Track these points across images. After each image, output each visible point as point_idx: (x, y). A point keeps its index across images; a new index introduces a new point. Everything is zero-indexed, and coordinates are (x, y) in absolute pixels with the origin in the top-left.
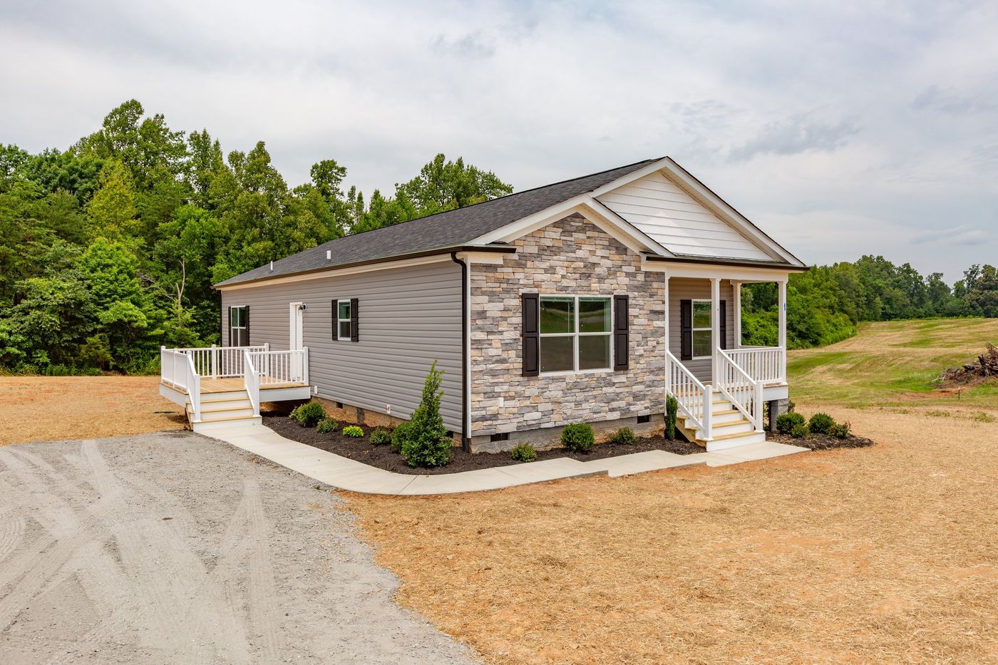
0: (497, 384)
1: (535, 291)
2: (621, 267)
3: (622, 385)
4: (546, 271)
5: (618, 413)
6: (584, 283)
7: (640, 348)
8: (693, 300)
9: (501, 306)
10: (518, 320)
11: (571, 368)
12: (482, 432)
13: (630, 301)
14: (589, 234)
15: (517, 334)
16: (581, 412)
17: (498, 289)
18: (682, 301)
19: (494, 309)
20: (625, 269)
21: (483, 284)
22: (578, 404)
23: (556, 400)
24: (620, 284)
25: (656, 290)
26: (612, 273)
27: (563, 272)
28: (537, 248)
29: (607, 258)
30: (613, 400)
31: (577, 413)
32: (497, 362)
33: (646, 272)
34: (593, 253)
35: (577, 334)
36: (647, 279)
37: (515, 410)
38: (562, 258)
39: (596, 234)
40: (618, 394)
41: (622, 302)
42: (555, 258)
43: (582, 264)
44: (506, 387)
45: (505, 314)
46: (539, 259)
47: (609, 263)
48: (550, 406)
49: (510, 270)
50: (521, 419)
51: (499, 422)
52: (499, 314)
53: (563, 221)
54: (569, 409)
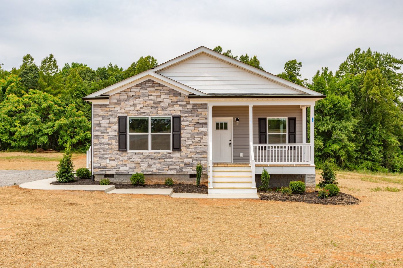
0: (106, 154)
1: (126, 115)
2: (177, 102)
3: (177, 158)
4: (131, 106)
5: (175, 171)
6: (153, 110)
7: (189, 141)
8: (268, 118)
9: (108, 121)
10: (117, 127)
11: (147, 149)
12: (101, 173)
13: (182, 119)
14: (156, 88)
15: (116, 133)
16: (152, 169)
17: (107, 115)
18: (259, 118)
19: (105, 123)
20: (179, 103)
21: (99, 113)
22: (150, 165)
23: (137, 162)
24: (177, 111)
25: (201, 113)
27: (142, 106)
28: (127, 96)
29: (168, 98)
30: (171, 165)
31: (149, 169)
32: (106, 144)
33: (193, 104)
34: (159, 97)
35: (150, 134)
36: (194, 107)
37: (115, 165)
38: (140, 100)
39: (161, 88)
40: (174, 163)
41: (177, 119)
42: (136, 100)
43: (152, 102)
44: (110, 155)
45: (110, 125)
46: (127, 101)
47: (169, 101)
48: (133, 165)
49: (113, 106)
50: (118, 169)
51: (107, 169)
52: (107, 125)
53: (141, 84)
54: (144, 167)
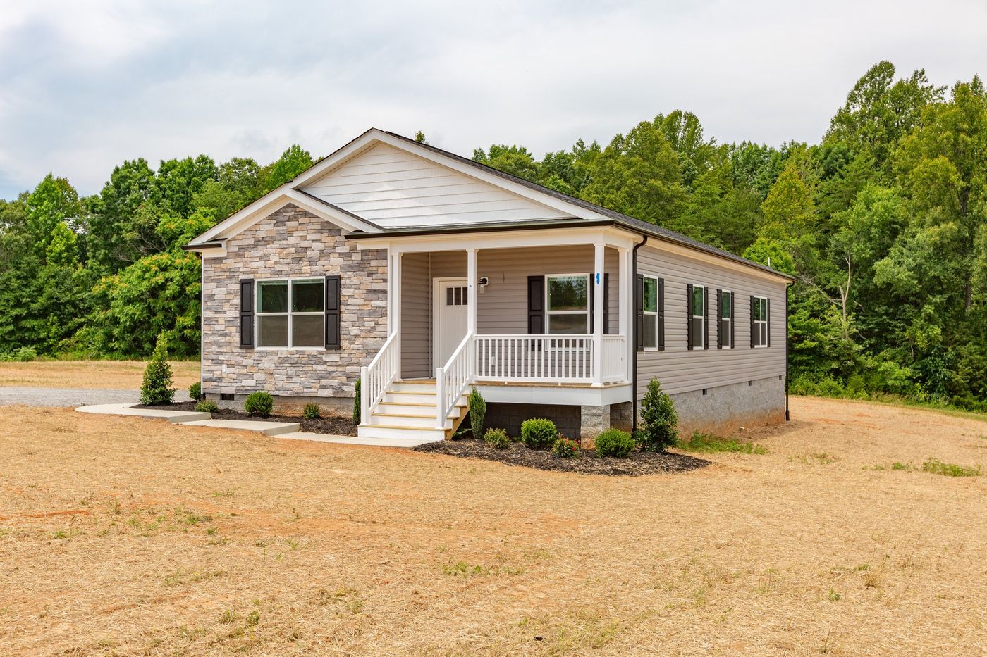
0: (221, 353)
1: (251, 276)
2: (334, 248)
3: (333, 364)
4: (261, 259)
5: (331, 391)
6: (295, 267)
7: (354, 328)
8: (547, 276)
9: (224, 290)
10: (237, 301)
11: (286, 345)
12: (214, 391)
13: (343, 282)
14: (301, 221)
15: (237, 314)
16: (292, 385)
17: (223, 277)
18: (529, 277)
19: (220, 293)
20: (339, 250)
21: (212, 274)
22: (289, 377)
23: (268, 371)
24: (333, 266)
25: (375, 269)
26: (324, 254)
27: (276, 258)
28: (253, 240)
29: (320, 241)
30: (324, 378)
31: (288, 386)
32: (221, 335)
33: (362, 251)
34: (304, 238)
35: (290, 313)
36: (364, 258)
37: (235, 376)
38: (274, 246)
39: (308, 220)
40: (330, 373)
41: (334, 283)
42: (268, 246)
43: (293, 250)
44: (227, 356)
45: (228, 297)
46: (255, 249)
47: (321, 246)
48: (263, 377)
49: (232, 260)
50: (239, 384)
51: (223, 384)
52: (223, 297)
53: (277, 213)
54: (280, 381)
